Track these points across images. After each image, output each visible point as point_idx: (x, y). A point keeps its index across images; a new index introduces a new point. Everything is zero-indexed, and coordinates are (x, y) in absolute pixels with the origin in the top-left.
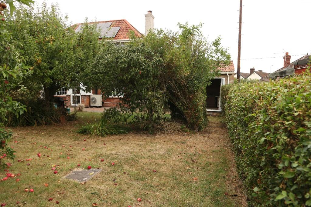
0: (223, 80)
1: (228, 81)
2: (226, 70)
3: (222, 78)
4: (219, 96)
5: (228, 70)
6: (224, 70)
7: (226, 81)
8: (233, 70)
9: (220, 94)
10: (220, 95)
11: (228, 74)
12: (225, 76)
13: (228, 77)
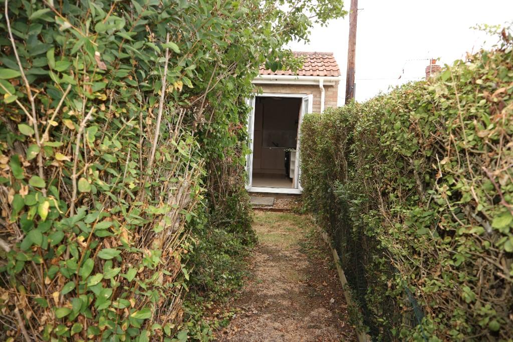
0: (307, 101)
1: (320, 104)
2: (318, 72)
3: (303, 96)
4: (295, 149)
5: (321, 73)
6: (311, 72)
7: (317, 104)
8: (336, 74)
9: (298, 142)
10: (298, 146)
11: (321, 86)
12: (313, 89)
13: (320, 95)
